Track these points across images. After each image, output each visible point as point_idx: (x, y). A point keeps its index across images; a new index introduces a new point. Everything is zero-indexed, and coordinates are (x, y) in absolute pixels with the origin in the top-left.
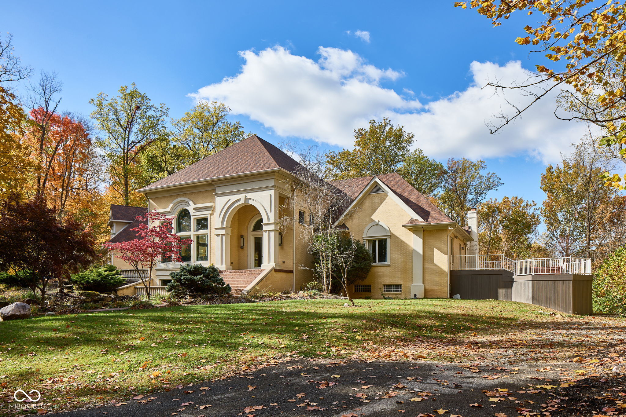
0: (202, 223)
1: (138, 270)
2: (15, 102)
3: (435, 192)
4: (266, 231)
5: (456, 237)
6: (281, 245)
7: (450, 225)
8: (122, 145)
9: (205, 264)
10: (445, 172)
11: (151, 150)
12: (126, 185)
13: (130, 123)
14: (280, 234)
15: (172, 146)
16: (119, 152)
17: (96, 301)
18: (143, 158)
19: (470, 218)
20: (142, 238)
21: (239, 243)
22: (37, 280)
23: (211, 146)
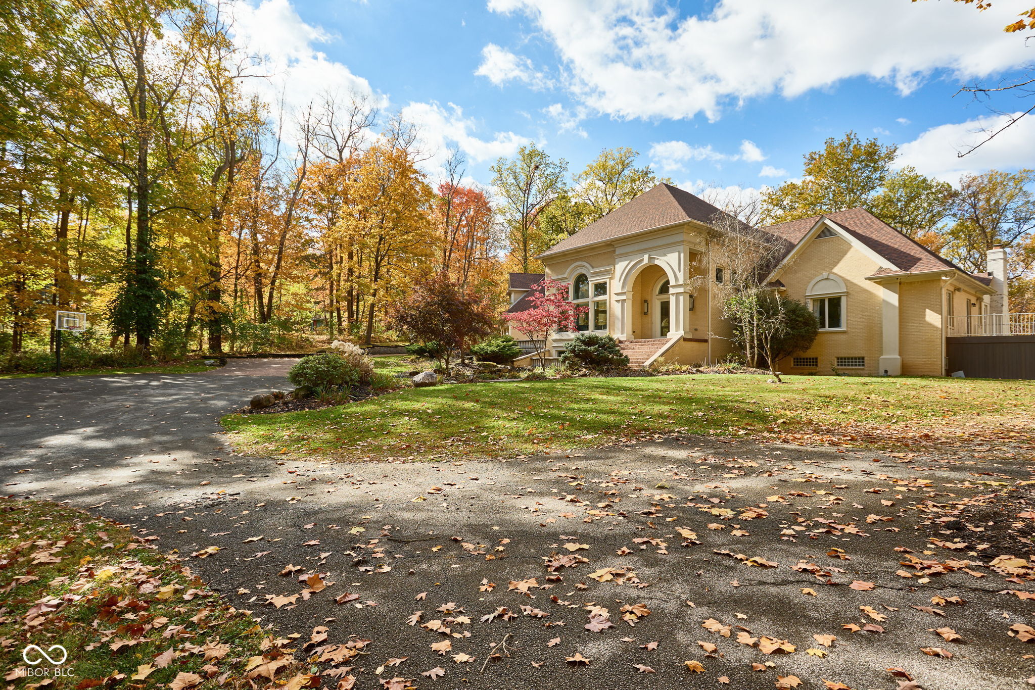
0: (601, 288)
1: (532, 341)
2: (426, 181)
3: (940, 225)
4: (673, 294)
5: (959, 290)
6: (692, 309)
7: (945, 273)
8: (521, 209)
9: (601, 334)
10: (956, 194)
11: (551, 210)
12: (525, 251)
13: (529, 185)
14: (691, 296)
15: (573, 203)
16: (518, 216)
17: (494, 372)
18: (542, 219)
19: (991, 261)
20: (538, 307)
21: (642, 308)
22: (442, 351)
23: (615, 198)
